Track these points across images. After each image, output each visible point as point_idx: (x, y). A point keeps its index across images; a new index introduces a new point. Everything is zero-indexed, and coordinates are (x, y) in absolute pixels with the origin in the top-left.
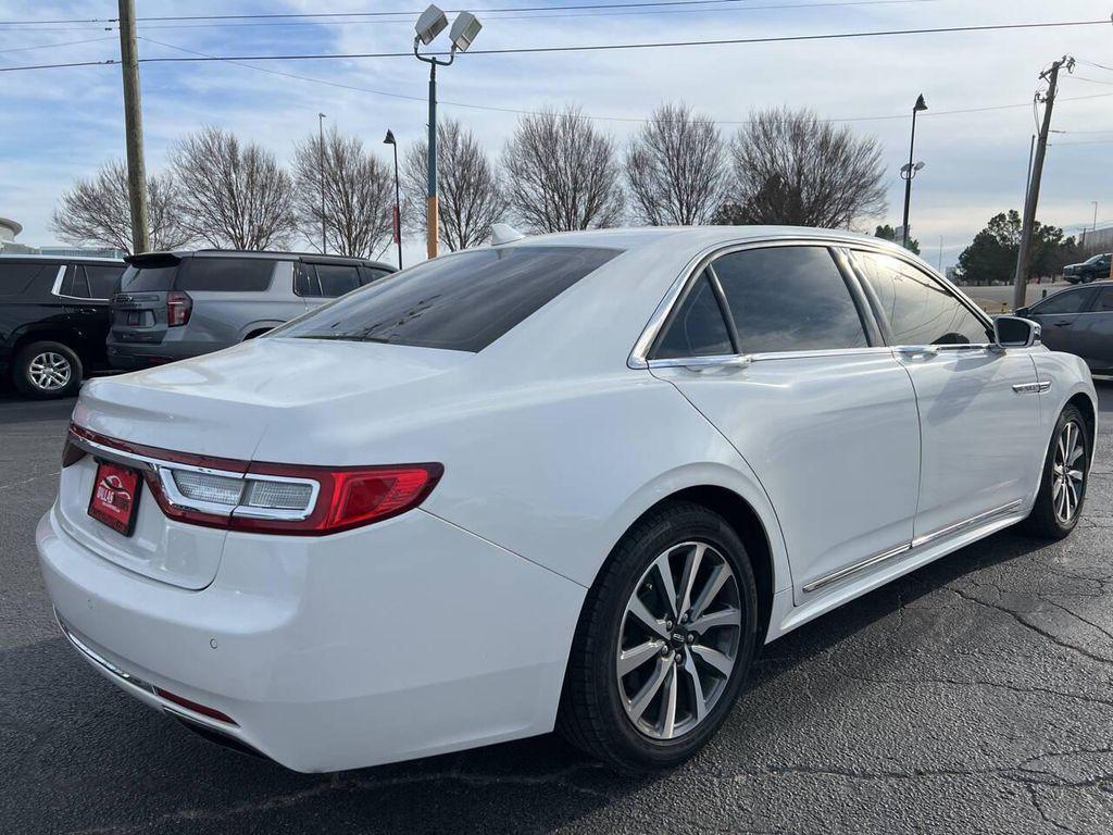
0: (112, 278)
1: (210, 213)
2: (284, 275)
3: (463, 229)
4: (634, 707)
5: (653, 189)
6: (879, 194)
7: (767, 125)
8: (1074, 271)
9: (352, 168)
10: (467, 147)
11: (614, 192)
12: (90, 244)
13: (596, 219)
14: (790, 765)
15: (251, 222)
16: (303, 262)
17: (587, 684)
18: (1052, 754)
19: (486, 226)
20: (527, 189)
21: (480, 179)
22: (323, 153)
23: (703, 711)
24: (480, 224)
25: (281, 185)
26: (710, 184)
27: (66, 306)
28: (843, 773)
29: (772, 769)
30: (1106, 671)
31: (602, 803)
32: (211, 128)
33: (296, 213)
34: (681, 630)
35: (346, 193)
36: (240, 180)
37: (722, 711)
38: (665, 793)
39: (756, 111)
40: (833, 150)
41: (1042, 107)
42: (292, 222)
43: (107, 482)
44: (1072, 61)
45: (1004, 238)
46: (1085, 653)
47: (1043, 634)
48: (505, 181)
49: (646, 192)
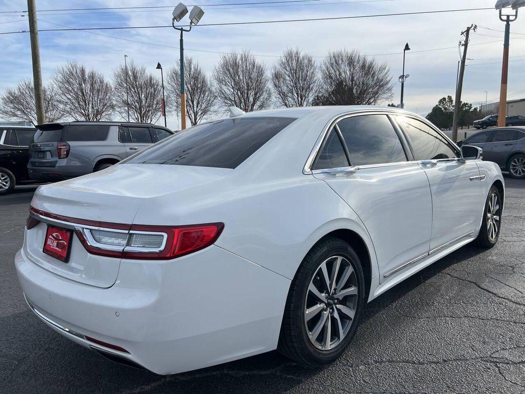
0: (28, 135)
1: (73, 103)
2: (114, 132)
3: (195, 109)
4: (312, 335)
5: (285, 89)
6: (389, 89)
7: (337, 58)
8: (478, 123)
9: (141, 81)
10: (196, 70)
11: (267, 90)
12: (14, 119)
13: (258, 103)
14: (384, 360)
15: (93, 108)
16: (123, 127)
17: (292, 326)
18: (504, 349)
19: (206, 107)
20: (225, 90)
21: (203, 85)
22: (127, 74)
23: (342, 336)
24: (203, 107)
25: (107, 89)
26: (311, 86)
27: (7, 150)
28: (410, 363)
29: (376, 362)
30: (522, 309)
31: (299, 382)
32: (72, 63)
33: (114, 103)
34: (332, 298)
35: (139, 93)
36: (87, 87)
37: (351, 335)
38: (328, 376)
39: (332, 51)
40: (367, 69)
41: (463, 48)
42: (112, 107)
43: (53, 236)
44: (476, 27)
45: (446, 109)
46: (511, 301)
47: (490, 292)
48: (214, 86)
49: (282, 90)
